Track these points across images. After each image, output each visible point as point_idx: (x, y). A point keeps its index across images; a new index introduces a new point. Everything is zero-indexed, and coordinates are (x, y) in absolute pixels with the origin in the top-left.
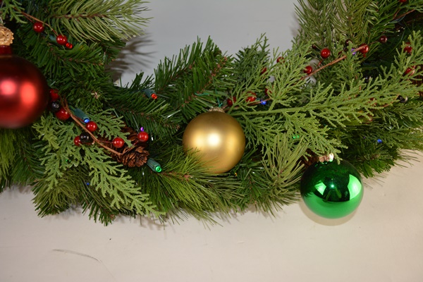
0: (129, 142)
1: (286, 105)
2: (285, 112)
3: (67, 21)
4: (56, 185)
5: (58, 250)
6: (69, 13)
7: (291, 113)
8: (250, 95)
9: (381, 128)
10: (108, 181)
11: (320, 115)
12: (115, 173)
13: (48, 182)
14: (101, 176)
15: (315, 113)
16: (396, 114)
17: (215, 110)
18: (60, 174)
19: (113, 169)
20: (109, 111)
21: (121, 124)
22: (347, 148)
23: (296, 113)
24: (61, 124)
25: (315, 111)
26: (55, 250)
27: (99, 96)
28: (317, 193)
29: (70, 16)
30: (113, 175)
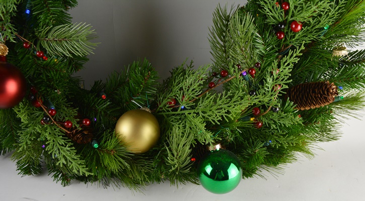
0: (78, 126)
1: (188, 108)
2: (186, 112)
3: (45, 42)
4: (25, 149)
5: (26, 198)
6: (47, 37)
7: (190, 114)
8: (169, 100)
9: (269, 132)
10: (59, 150)
11: (206, 115)
12: (63, 144)
13: (21, 147)
14: (55, 145)
15: (202, 114)
16: (274, 121)
17: (143, 109)
18: (29, 142)
19: (62, 142)
20: (69, 104)
21: (75, 113)
22: (221, 139)
23: (192, 114)
24: (36, 110)
25: (202, 112)
26: (25, 198)
27: (60, 93)
28: (206, 174)
29: (47, 39)
30: (62, 145)
